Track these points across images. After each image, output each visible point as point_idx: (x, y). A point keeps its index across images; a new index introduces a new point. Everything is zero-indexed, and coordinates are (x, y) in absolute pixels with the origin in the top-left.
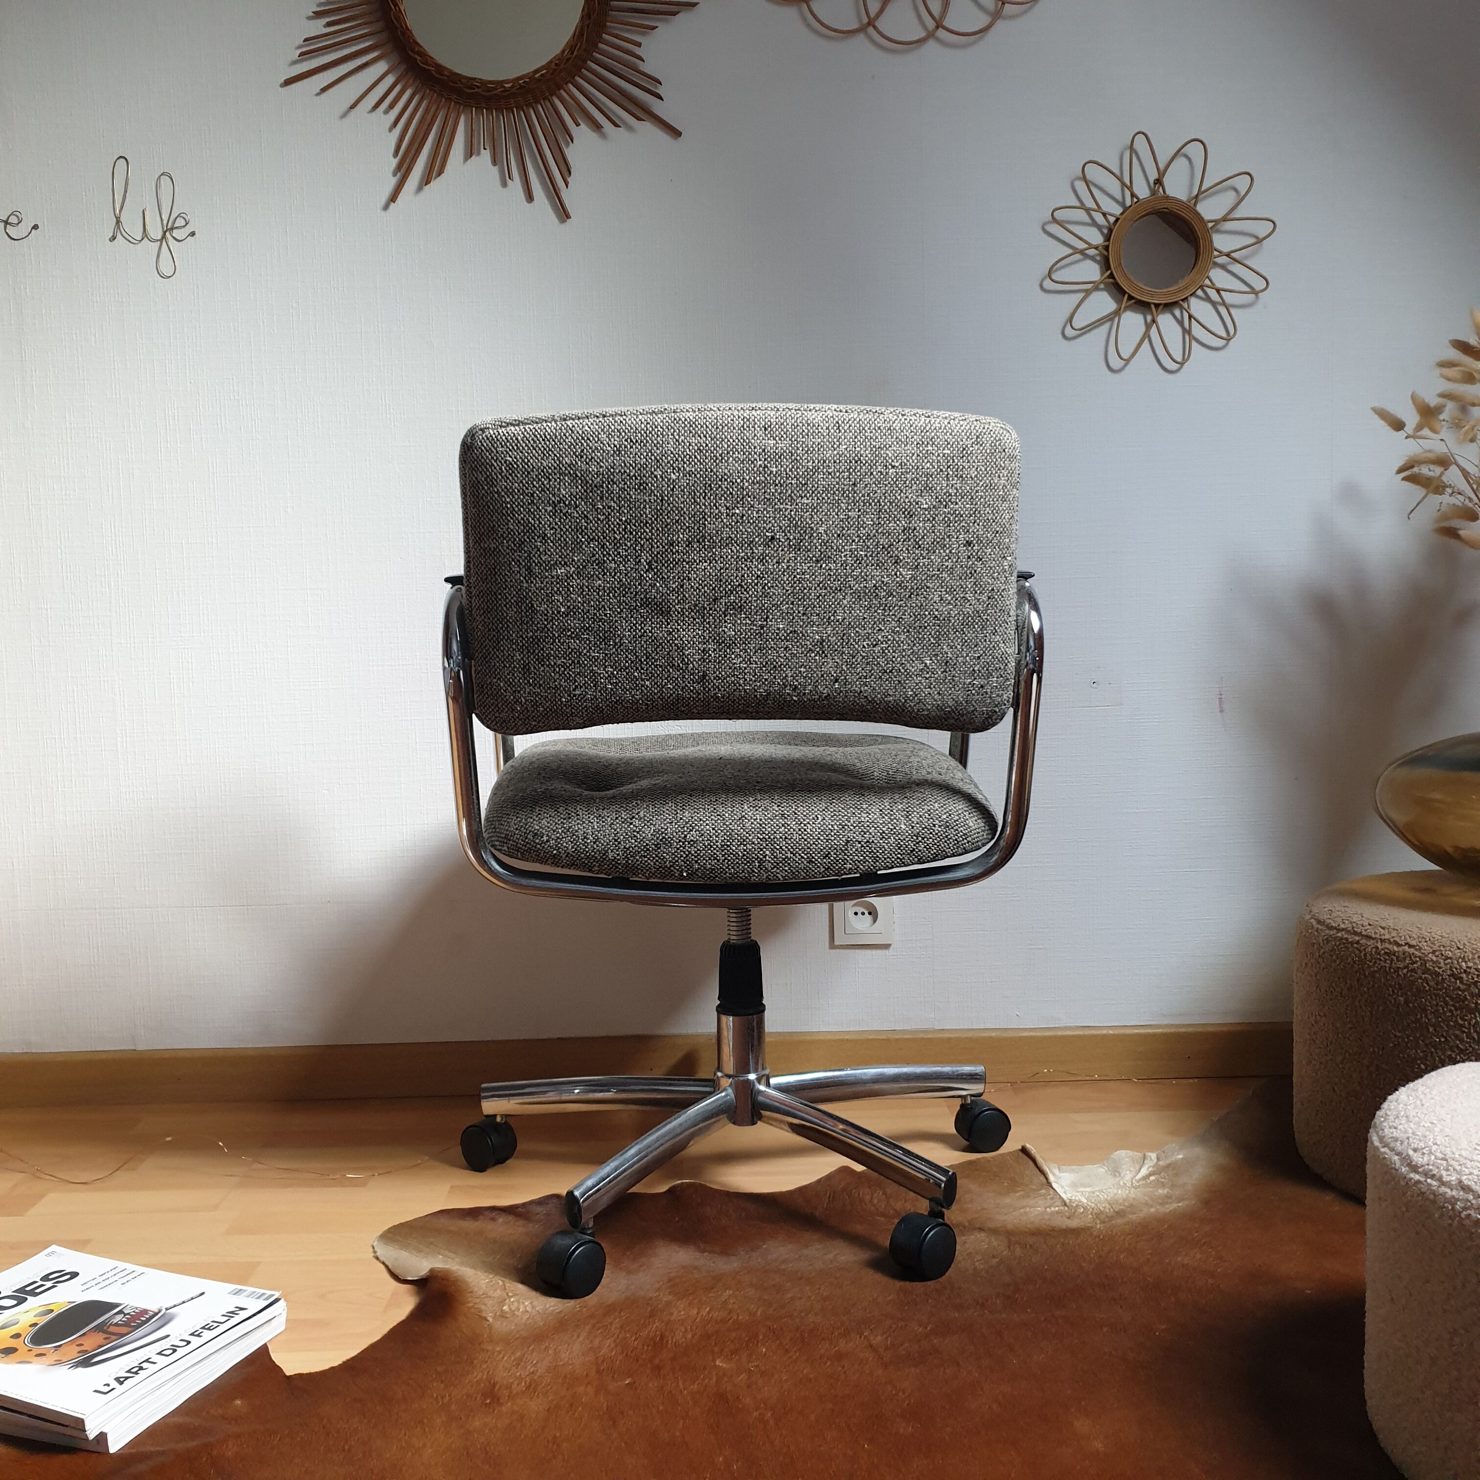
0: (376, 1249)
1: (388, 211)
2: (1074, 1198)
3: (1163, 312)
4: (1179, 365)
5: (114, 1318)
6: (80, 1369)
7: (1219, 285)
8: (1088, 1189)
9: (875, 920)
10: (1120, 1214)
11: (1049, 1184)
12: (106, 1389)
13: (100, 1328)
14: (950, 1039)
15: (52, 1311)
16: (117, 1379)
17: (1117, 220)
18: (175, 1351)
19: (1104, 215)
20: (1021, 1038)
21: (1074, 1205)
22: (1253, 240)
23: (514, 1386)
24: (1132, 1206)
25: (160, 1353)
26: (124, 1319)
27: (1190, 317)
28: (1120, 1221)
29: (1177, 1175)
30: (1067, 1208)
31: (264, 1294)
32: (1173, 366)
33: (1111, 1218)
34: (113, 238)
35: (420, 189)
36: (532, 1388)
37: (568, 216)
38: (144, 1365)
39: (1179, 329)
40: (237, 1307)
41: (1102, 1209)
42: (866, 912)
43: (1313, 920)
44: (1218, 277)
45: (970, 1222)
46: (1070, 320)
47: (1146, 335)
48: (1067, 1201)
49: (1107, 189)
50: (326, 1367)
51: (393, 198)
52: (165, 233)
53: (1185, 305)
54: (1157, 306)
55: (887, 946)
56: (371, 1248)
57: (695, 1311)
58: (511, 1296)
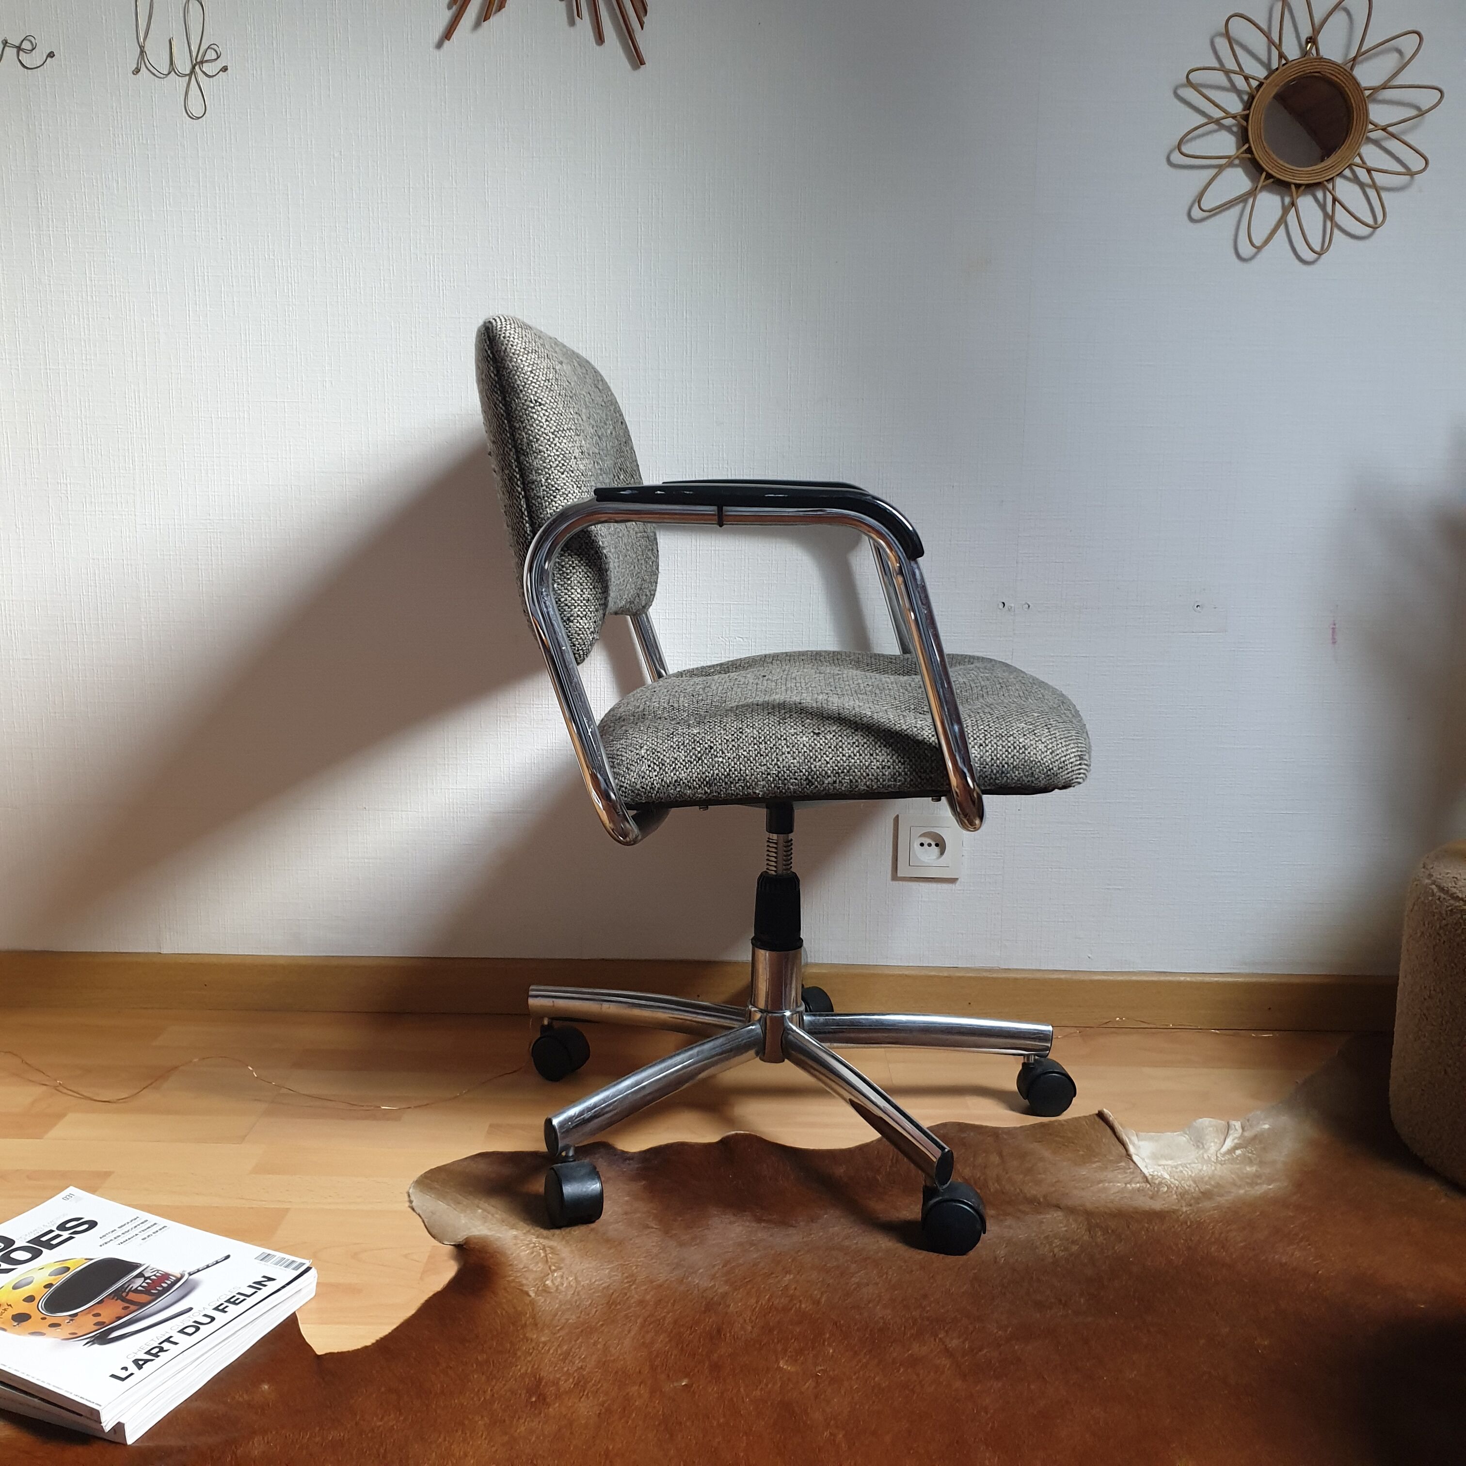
0: (413, 1198)
1: (442, 50)
2: (1156, 1173)
3: (1304, 193)
4: (1316, 256)
5: (133, 1282)
6: (96, 1346)
7: (1370, 164)
8: (1170, 1162)
9: (942, 853)
10: (1207, 1195)
11: (1129, 1156)
12: (123, 1374)
13: (118, 1295)
14: (1016, 979)
15: (68, 1269)
16: (136, 1362)
17: (1261, 84)
18: (198, 1329)
19: (1246, 78)
20: (1092, 982)
21: (1157, 1182)
22: (1414, 112)
23: (561, 1383)
24: (1218, 1185)
25: (182, 1331)
26: (144, 1284)
27: (1335, 200)
28: (1207, 1204)
29: (1264, 1149)
30: (1149, 1186)
31: (293, 1262)
32: (1309, 256)
33: (1198, 1200)
34: (137, 71)
35: (477, 25)
36: (581, 1385)
37: (642, 63)
38: (166, 1346)
39: (1320, 215)
40: (264, 1277)
41: (1187, 1188)
42: (933, 844)
43: (1434, 887)
44: (1370, 154)
45: (1045, 1197)
46: (1199, 199)
47: (1283, 220)
48: (1149, 1177)
49: (1251, 48)
50: (359, 1346)
51: (448, 34)
52: (194, 67)
53: (1330, 186)
54: (1298, 186)
55: (953, 881)
56: (406, 1196)
57: (753, 1301)
58: (555, 1271)
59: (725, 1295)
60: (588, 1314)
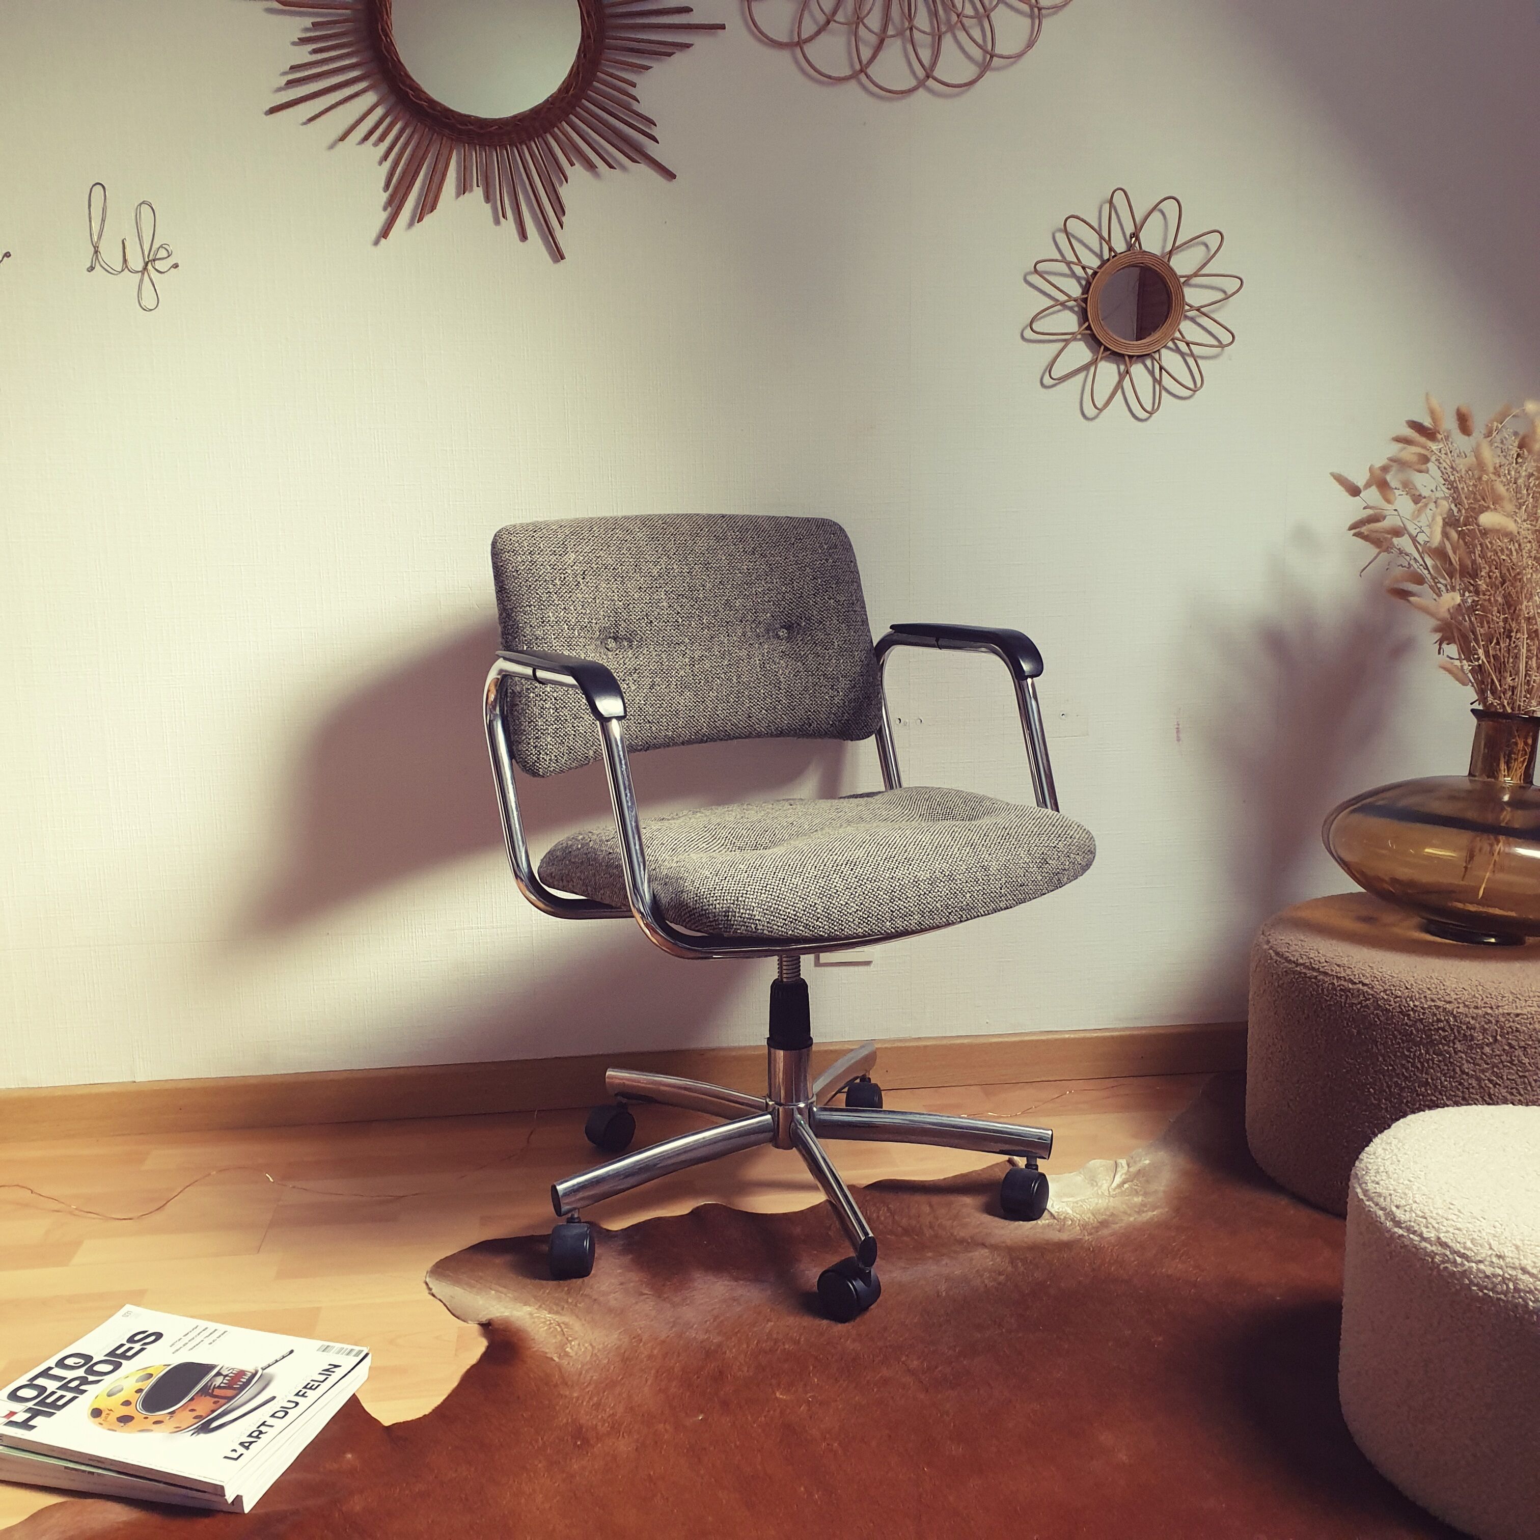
0: (431, 1287)
1: (379, 246)
2: (1061, 1209)
3: (1136, 362)
4: (1148, 415)
5: (215, 1381)
6: (202, 1436)
7: (1189, 338)
8: (1071, 1199)
10: (1104, 1224)
12: (235, 1455)
13: (205, 1391)
14: (926, 1047)
15: (151, 1375)
16: (242, 1444)
17: (1095, 273)
18: (287, 1413)
19: (1084, 268)
20: (990, 1044)
21: (1062, 1217)
22: (1220, 296)
23: (599, 1427)
24: (1112, 1214)
25: (273, 1416)
26: (225, 1381)
27: (1161, 368)
28: (1105, 1232)
29: (1148, 1181)
30: (1056, 1221)
31: (352, 1350)
32: (1143, 415)
33: (1097, 1229)
34: (92, 269)
35: (411, 224)
36: (615, 1428)
37: (563, 258)
38: (263, 1429)
39: (1150, 379)
40: (330, 1365)
41: (1087, 1220)
43: (1271, 951)
44: (1186, 327)
45: (972, 1238)
46: (1050, 368)
47: (1119, 385)
48: (1056, 1214)
49: (1085, 241)
50: (420, 1415)
51: (385, 233)
52: (146, 264)
53: (1157, 356)
54: (1131, 357)
55: (868, 963)
56: (424, 1286)
57: (745, 1346)
58: (572, 1341)
59: (720, 1345)
60: (608, 1371)
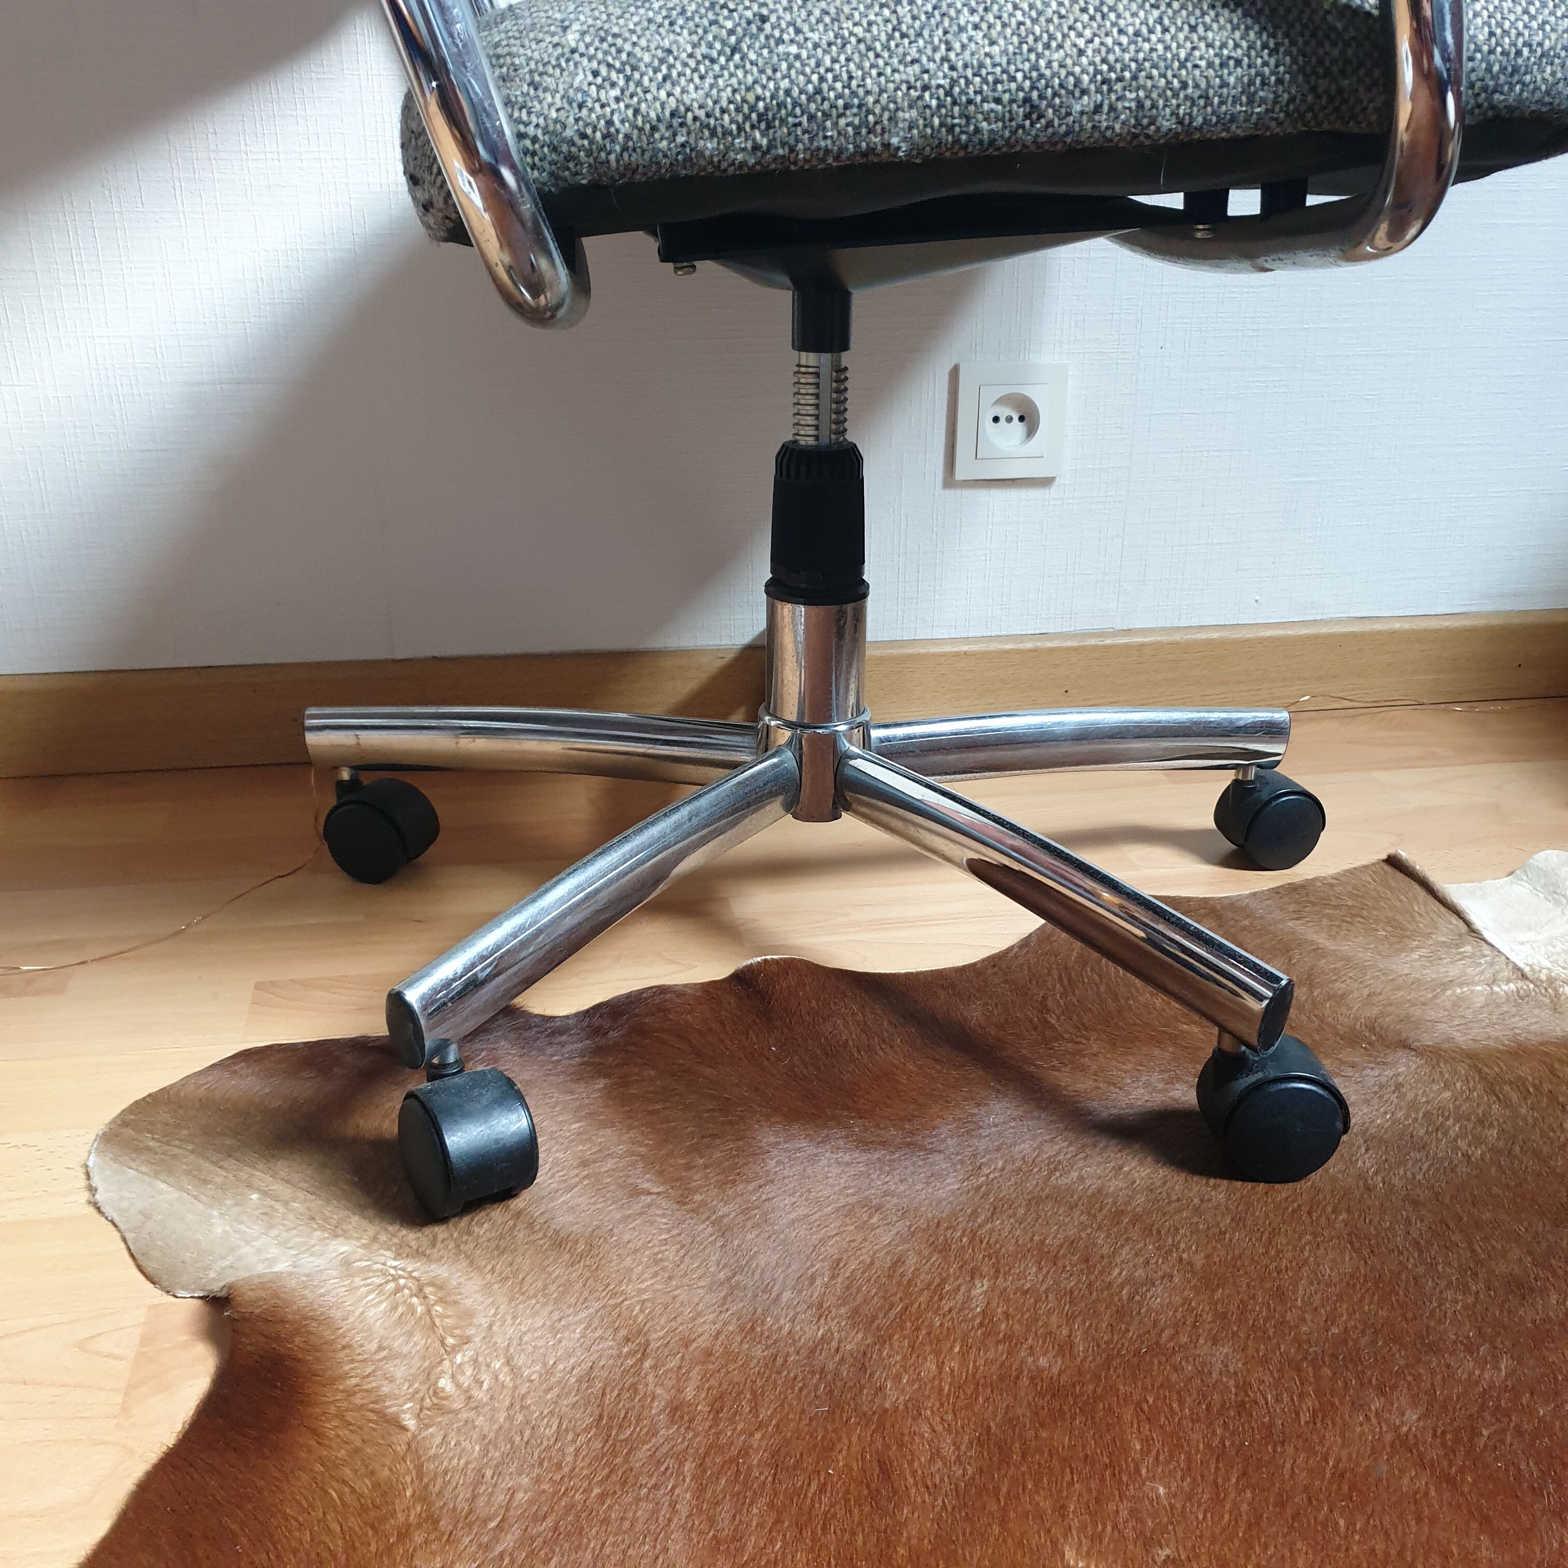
0: (96, 1181)
9: (1031, 431)
11: (1472, 931)
14: (1142, 645)
20: (1261, 641)
30: (1532, 986)
42: (1016, 418)
48: (1527, 969)
55: (1046, 482)
56: (81, 1175)
58: (454, 1350)
60: (559, 1466)
